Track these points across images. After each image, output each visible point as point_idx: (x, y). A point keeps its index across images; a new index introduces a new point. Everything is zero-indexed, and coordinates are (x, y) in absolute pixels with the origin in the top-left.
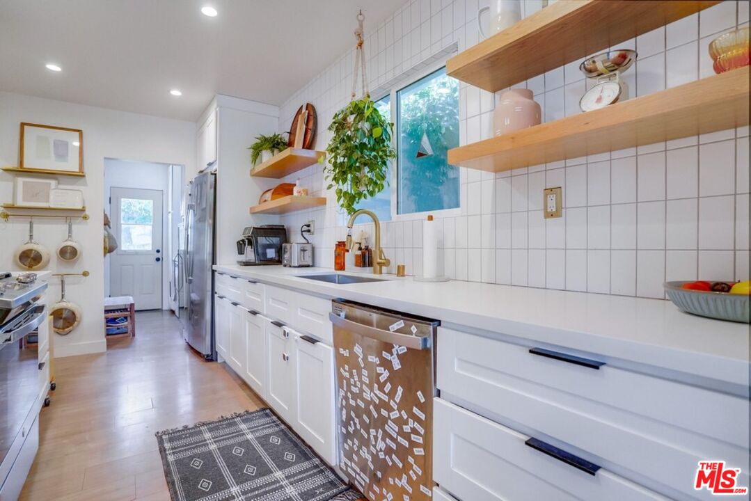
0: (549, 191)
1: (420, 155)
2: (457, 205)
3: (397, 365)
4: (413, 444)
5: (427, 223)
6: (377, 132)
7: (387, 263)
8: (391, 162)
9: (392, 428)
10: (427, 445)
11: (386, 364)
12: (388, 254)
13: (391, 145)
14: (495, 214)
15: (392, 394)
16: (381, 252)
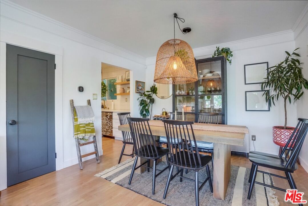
0: (126, 99)
1: (111, 91)
2: (116, 99)
3: (109, 117)
4: (111, 125)
5: (112, 102)
6: (105, 87)
7: (106, 107)
8: (107, 92)
9: (108, 125)
10: (112, 125)
11: (108, 118)
12: (106, 106)
13: (107, 89)
14: (121, 101)
15: (108, 121)
16: (105, 106)
